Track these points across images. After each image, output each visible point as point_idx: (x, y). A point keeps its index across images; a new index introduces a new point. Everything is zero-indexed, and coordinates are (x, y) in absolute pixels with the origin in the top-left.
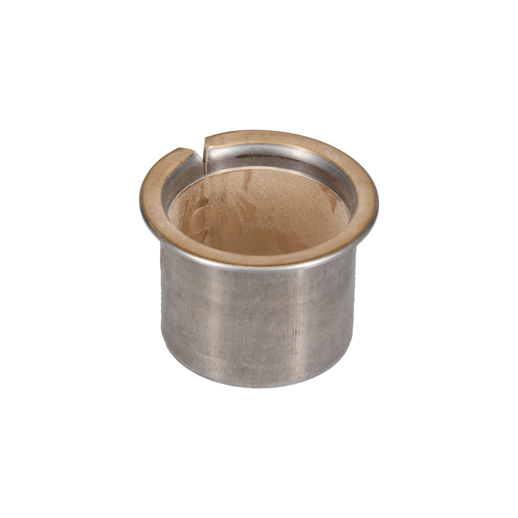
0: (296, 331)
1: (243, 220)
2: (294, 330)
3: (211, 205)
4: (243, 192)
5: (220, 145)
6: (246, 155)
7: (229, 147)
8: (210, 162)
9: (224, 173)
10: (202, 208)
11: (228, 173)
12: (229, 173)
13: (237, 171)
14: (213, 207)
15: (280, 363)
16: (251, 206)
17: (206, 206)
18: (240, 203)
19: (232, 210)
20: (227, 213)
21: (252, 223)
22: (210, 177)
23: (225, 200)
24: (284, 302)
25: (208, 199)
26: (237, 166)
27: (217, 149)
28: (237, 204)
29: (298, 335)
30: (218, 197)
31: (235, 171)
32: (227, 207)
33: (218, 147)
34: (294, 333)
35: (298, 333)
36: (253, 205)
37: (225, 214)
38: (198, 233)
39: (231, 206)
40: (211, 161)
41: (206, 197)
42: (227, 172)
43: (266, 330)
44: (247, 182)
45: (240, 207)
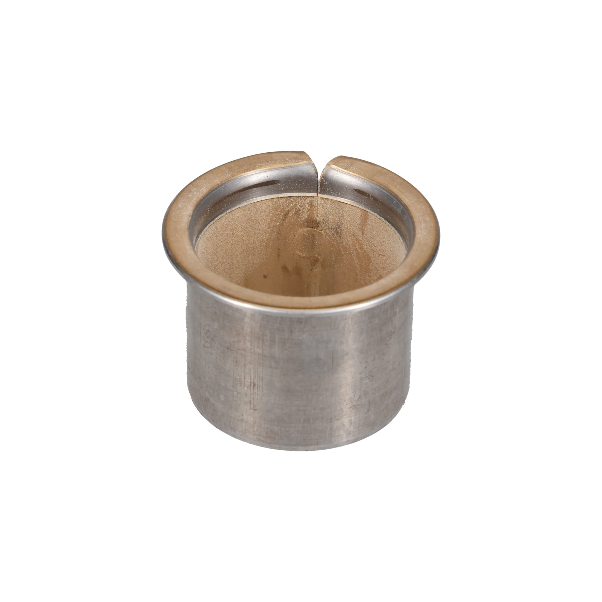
0: (254, 383)
1: (358, 266)
2: (252, 381)
3: (323, 231)
4: (360, 234)
5: (343, 168)
6: (364, 192)
7: (350, 175)
8: (324, 181)
9: (340, 202)
10: (310, 230)
11: (344, 204)
12: (346, 205)
13: (354, 206)
14: (326, 236)
15: (237, 411)
16: (366, 254)
17: (317, 230)
18: (356, 246)
19: (348, 250)
20: (341, 249)
21: (367, 275)
22: (323, 198)
23: (340, 234)
24: (240, 341)
25: (318, 223)
26: (356, 201)
27: (337, 171)
28: (354, 245)
29: (256, 389)
30: (332, 226)
31: (352, 205)
32: (342, 243)
33: (340, 170)
34: (252, 384)
35: (256, 386)
36: (368, 255)
37: (340, 251)
38: (304, 256)
39: (347, 244)
40: (326, 180)
41: (317, 220)
42: (343, 202)
43: (224, 365)
44: (363, 225)
45: (356, 250)
